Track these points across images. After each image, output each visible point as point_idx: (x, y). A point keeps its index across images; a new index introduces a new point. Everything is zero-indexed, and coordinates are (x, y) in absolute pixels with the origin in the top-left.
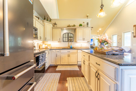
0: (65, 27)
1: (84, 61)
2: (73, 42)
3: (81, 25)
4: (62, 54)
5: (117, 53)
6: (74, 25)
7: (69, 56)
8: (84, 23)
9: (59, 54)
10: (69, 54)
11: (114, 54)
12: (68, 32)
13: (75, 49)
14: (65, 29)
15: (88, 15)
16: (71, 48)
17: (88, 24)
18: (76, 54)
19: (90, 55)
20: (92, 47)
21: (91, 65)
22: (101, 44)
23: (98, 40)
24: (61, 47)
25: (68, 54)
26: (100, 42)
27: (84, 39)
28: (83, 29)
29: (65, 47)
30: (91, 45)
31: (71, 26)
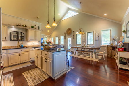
0: (13, 26)
1: (37, 56)
2: (24, 41)
3: (32, 27)
4: (11, 54)
5: (54, 48)
6: (26, 25)
7: (20, 55)
8: (35, 25)
9: (5, 55)
10: (21, 53)
11: (53, 49)
12: (18, 31)
13: (27, 48)
14: (13, 27)
15: (38, 17)
16: (22, 47)
17: (39, 27)
18: (29, 52)
19: (42, 51)
20: (42, 45)
21: (42, 57)
22: (48, 44)
23: (46, 41)
24: (6, 46)
25: (19, 53)
26: (47, 43)
27: (35, 39)
28: (35, 30)
29: (14, 47)
30: (41, 43)
31: (22, 26)
